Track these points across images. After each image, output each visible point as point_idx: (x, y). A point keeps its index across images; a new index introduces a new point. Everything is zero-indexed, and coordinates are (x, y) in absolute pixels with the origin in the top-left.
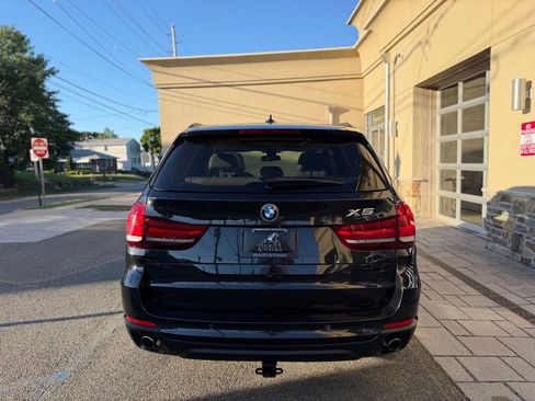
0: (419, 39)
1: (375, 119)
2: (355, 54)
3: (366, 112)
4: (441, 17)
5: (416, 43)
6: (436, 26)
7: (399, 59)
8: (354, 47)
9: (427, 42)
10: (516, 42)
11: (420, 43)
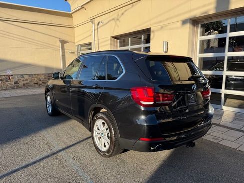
0: (113, 17)
1: (82, 48)
2: (70, 16)
3: (77, 44)
4: (126, 11)
5: (111, 18)
6: (123, 14)
7: (101, 24)
8: (71, 13)
9: (118, 20)
10: (162, 28)
11: (114, 19)
